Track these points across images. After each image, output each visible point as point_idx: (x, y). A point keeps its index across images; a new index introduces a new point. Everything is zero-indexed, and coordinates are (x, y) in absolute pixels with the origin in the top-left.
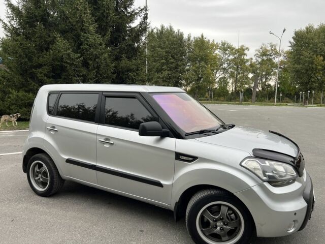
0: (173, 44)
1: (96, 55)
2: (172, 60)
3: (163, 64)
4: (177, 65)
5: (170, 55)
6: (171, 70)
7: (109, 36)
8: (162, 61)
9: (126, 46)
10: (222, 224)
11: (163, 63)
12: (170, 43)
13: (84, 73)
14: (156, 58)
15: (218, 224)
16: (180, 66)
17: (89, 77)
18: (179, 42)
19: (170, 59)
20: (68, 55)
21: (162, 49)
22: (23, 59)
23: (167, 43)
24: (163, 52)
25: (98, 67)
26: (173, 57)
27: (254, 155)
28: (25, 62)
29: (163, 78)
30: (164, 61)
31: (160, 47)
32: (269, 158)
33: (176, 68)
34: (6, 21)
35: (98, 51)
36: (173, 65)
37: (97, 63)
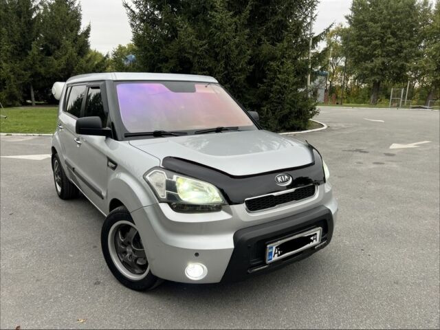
0: (395, 13)
1: (224, 40)
2: (391, 40)
3: (376, 47)
4: (401, 47)
5: (389, 31)
6: (388, 56)
7: (248, 12)
8: (374, 42)
9: (274, 23)
10: (131, 250)
11: (376, 45)
12: (391, 11)
13: (211, 65)
14: (365, 39)
15: (127, 250)
16: (405, 48)
17: (217, 70)
18: (408, 9)
19: (389, 38)
20: (191, 43)
21: (376, 22)
22: (149, 52)
23: (385, 12)
24: (376, 28)
25: (227, 57)
26: (394, 34)
27: (163, 165)
28: (151, 55)
29: (372, 70)
30: (378, 42)
31: (373, 20)
32: (177, 170)
33: (398, 52)
34: (134, 7)
35: (226, 35)
36: (393, 48)
37: (226, 51)
